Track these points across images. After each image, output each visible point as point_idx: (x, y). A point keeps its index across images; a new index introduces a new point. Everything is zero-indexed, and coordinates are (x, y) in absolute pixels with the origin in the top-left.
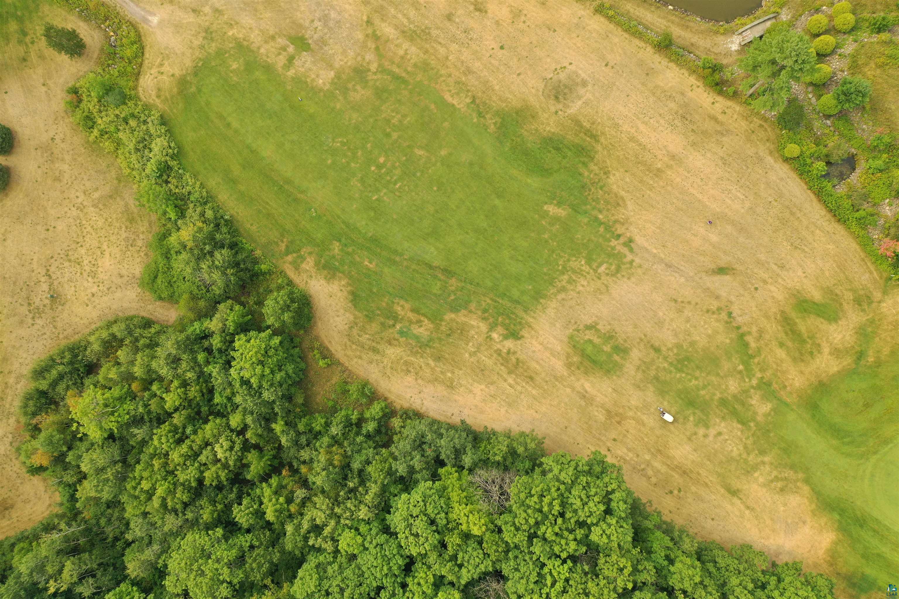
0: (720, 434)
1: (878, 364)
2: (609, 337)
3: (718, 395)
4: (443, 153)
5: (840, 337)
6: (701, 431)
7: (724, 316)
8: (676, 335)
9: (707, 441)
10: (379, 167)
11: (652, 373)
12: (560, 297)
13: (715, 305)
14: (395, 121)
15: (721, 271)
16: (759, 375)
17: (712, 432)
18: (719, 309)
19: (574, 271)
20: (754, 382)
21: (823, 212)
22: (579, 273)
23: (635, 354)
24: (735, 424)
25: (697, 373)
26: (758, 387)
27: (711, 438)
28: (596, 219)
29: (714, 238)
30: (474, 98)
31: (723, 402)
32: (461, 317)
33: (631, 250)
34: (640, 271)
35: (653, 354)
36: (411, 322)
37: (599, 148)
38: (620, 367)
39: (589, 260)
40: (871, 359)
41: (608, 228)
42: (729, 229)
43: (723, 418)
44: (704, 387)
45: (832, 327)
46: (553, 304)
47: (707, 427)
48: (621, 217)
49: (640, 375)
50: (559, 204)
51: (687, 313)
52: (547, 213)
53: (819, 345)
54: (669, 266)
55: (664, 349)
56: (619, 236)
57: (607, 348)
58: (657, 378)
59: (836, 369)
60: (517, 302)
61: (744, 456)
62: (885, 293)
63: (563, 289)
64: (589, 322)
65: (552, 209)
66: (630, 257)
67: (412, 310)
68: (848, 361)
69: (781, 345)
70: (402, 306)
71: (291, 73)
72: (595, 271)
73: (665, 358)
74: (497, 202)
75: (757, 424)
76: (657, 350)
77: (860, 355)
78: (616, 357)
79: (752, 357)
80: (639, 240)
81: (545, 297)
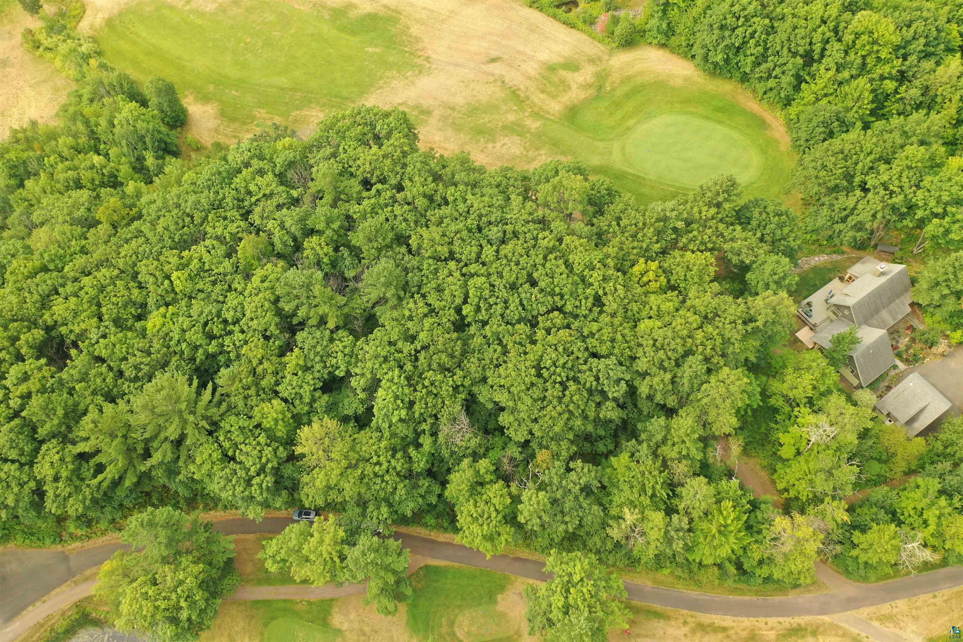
0: (504, 144)
1: (613, 89)
2: (417, 107)
3: (500, 124)
4: (292, 31)
5: (582, 78)
6: (490, 146)
7: (499, 83)
8: (465, 98)
9: (495, 150)
10: (246, 44)
11: (450, 121)
12: (378, 92)
13: (491, 79)
14: (259, 21)
15: (493, 60)
16: (530, 110)
17: (498, 145)
18: (495, 81)
19: (388, 78)
20: (527, 114)
21: (561, 25)
22: (393, 78)
23: (437, 113)
24: (515, 137)
25: (484, 116)
26: (530, 116)
27: (498, 148)
28: (403, 50)
29: (485, 45)
30: (314, 5)
31: (505, 128)
32: (305, 112)
33: (429, 62)
34: (436, 71)
35: (449, 111)
36: (265, 119)
37: (402, 17)
38: (426, 121)
39: (399, 72)
40: (608, 88)
41: (411, 53)
42: (495, 38)
43: (506, 136)
44: (489, 122)
45: (576, 74)
46: (374, 95)
47: (494, 142)
48: (419, 47)
49: (441, 124)
50: (376, 46)
51: (472, 85)
52: (368, 52)
53: (569, 85)
54: (457, 65)
55: (457, 107)
56: (419, 57)
57: (416, 113)
58: (454, 123)
59: (583, 97)
60: (346, 99)
61: (525, 153)
62: (610, 55)
63: (381, 87)
64: (400, 101)
65: (370, 50)
66: (428, 65)
67: (267, 113)
68: (592, 92)
69: (543, 92)
70: (259, 112)
71: (188, 7)
72: (404, 75)
73: (459, 112)
74: (331, 50)
75: (532, 134)
76: (453, 109)
77: (600, 88)
78: (422, 117)
79: (522, 101)
80: (434, 56)
81: (367, 93)
